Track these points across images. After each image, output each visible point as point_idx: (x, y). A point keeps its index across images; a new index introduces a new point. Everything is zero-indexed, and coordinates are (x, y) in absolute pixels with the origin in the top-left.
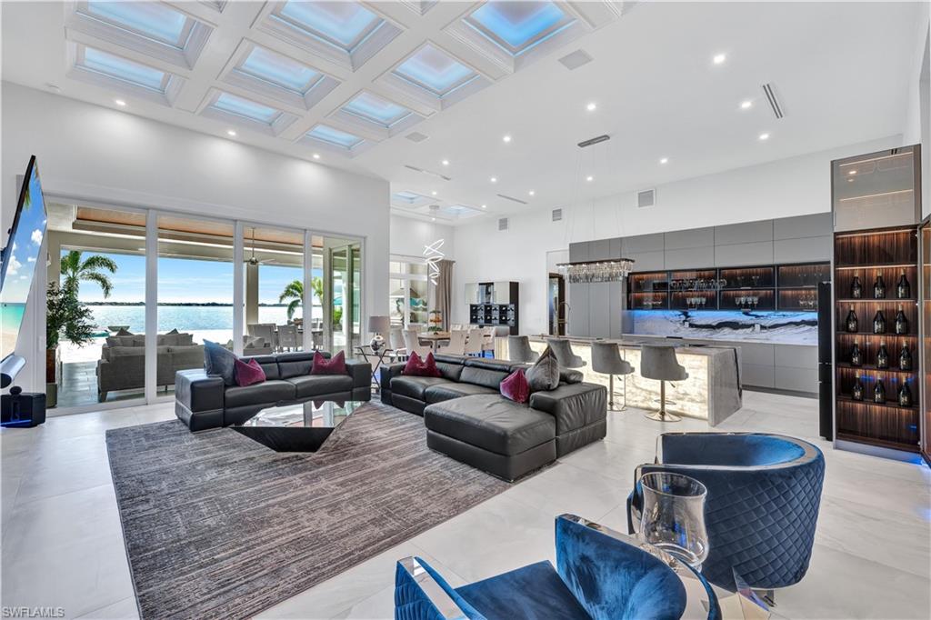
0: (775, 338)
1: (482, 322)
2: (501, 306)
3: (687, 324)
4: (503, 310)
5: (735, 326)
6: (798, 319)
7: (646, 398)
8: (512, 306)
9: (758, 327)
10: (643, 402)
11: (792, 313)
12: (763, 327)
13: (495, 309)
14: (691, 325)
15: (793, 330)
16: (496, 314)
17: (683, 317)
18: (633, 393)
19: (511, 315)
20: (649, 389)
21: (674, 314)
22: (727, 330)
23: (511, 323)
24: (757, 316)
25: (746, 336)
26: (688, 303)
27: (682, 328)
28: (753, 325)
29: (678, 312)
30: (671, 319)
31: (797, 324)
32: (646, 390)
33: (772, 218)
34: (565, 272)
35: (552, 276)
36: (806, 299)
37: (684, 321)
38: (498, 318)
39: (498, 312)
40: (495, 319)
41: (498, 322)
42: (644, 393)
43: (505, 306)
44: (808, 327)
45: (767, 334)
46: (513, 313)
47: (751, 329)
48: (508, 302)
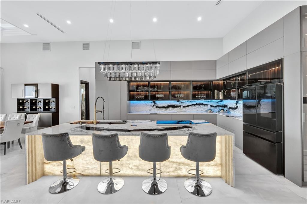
0: (187, 111)
1: (28, 110)
2: (45, 100)
3: (155, 106)
4: (46, 102)
5: (173, 106)
6: (195, 103)
7: (176, 168)
8: (54, 100)
9: (182, 107)
10: (174, 171)
11: (193, 101)
12: (184, 107)
13: (40, 101)
14: (157, 107)
15: (193, 107)
16: (40, 105)
17: (153, 104)
18: (166, 166)
19: (53, 105)
20: (179, 161)
21: (149, 103)
22: (171, 109)
23: (53, 110)
24: (182, 102)
25: (178, 111)
26: (157, 97)
27: (152, 108)
28: (180, 106)
29: (151, 101)
30: (148, 104)
31: (195, 105)
32: (177, 163)
33: (193, 60)
34: (92, 80)
35: (82, 83)
36: (198, 95)
37: (154, 105)
38: (42, 107)
39: (42, 104)
40: (40, 108)
41: (42, 110)
42: (175, 165)
43: (49, 100)
44: (198, 106)
45: (185, 109)
46: (55, 104)
47: (179, 108)
48: (51, 97)
